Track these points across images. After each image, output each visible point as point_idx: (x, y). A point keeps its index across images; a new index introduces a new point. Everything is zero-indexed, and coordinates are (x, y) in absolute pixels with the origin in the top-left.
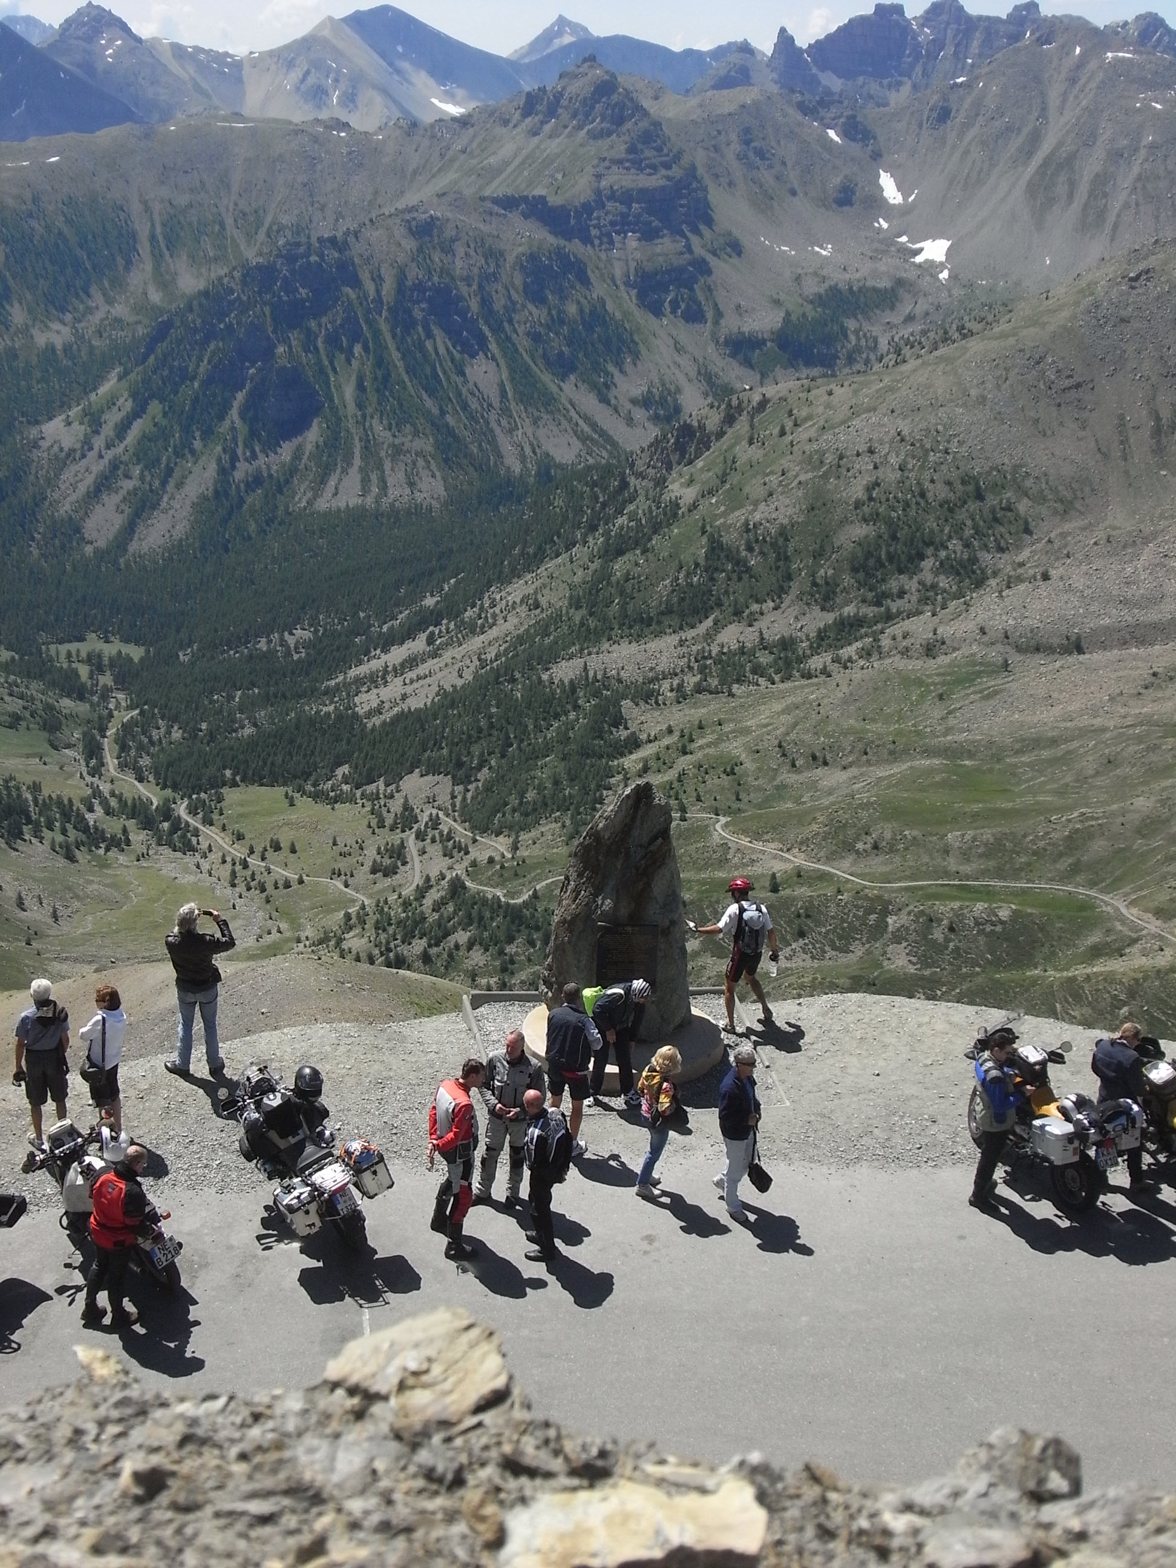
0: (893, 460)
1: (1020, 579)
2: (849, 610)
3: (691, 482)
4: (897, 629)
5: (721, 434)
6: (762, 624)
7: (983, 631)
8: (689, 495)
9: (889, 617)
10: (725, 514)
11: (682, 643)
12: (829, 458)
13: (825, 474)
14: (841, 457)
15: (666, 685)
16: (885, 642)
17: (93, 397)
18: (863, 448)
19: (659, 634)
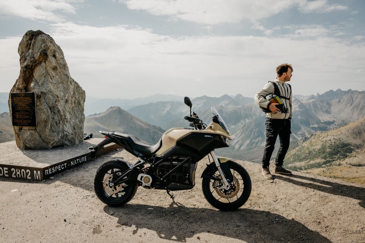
0: (333, 142)
1: (352, 157)
2: (328, 159)
3: (306, 144)
4: (334, 162)
5: (310, 138)
6: (316, 161)
7: (347, 163)
8: (306, 145)
9: (334, 161)
10: (311, 147)
11: (305, 162)
12: (325, 141)
13: (324, 143)
14: (326, 141)
15: (303, 167)
16: (333, 164)
17: (236, 133)
18: (329, 140)
19: (302, 161)
